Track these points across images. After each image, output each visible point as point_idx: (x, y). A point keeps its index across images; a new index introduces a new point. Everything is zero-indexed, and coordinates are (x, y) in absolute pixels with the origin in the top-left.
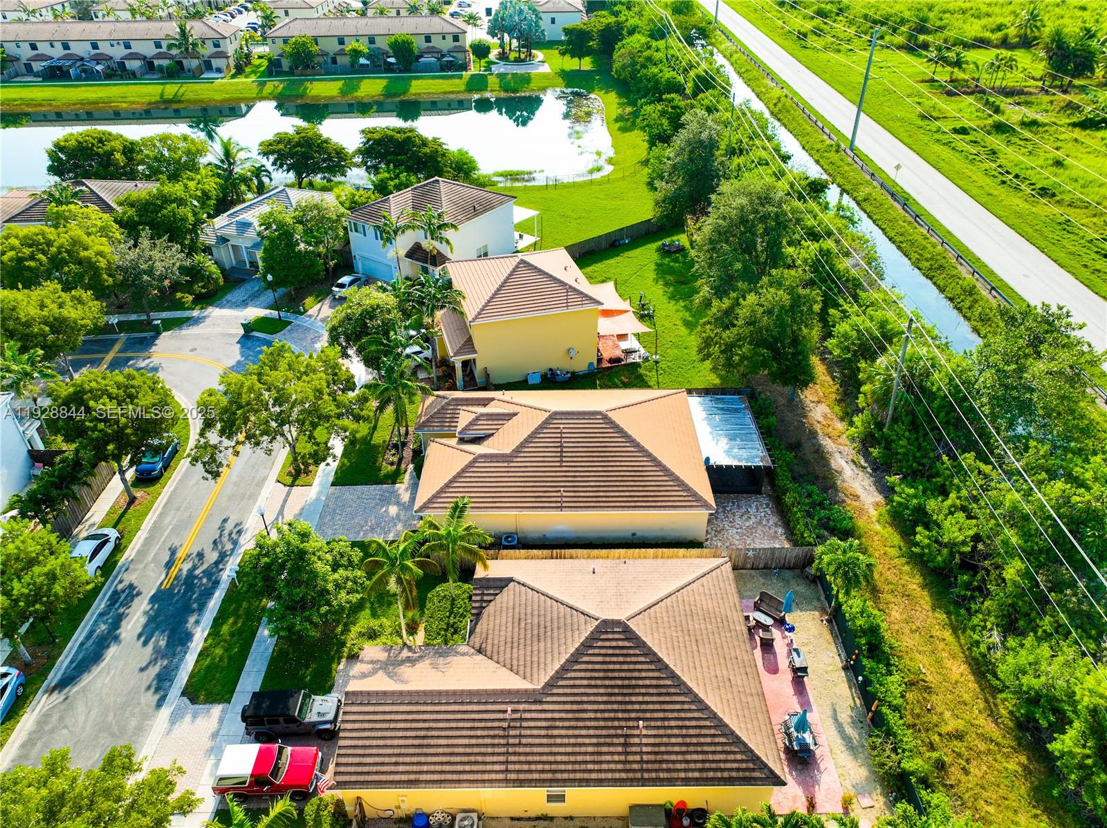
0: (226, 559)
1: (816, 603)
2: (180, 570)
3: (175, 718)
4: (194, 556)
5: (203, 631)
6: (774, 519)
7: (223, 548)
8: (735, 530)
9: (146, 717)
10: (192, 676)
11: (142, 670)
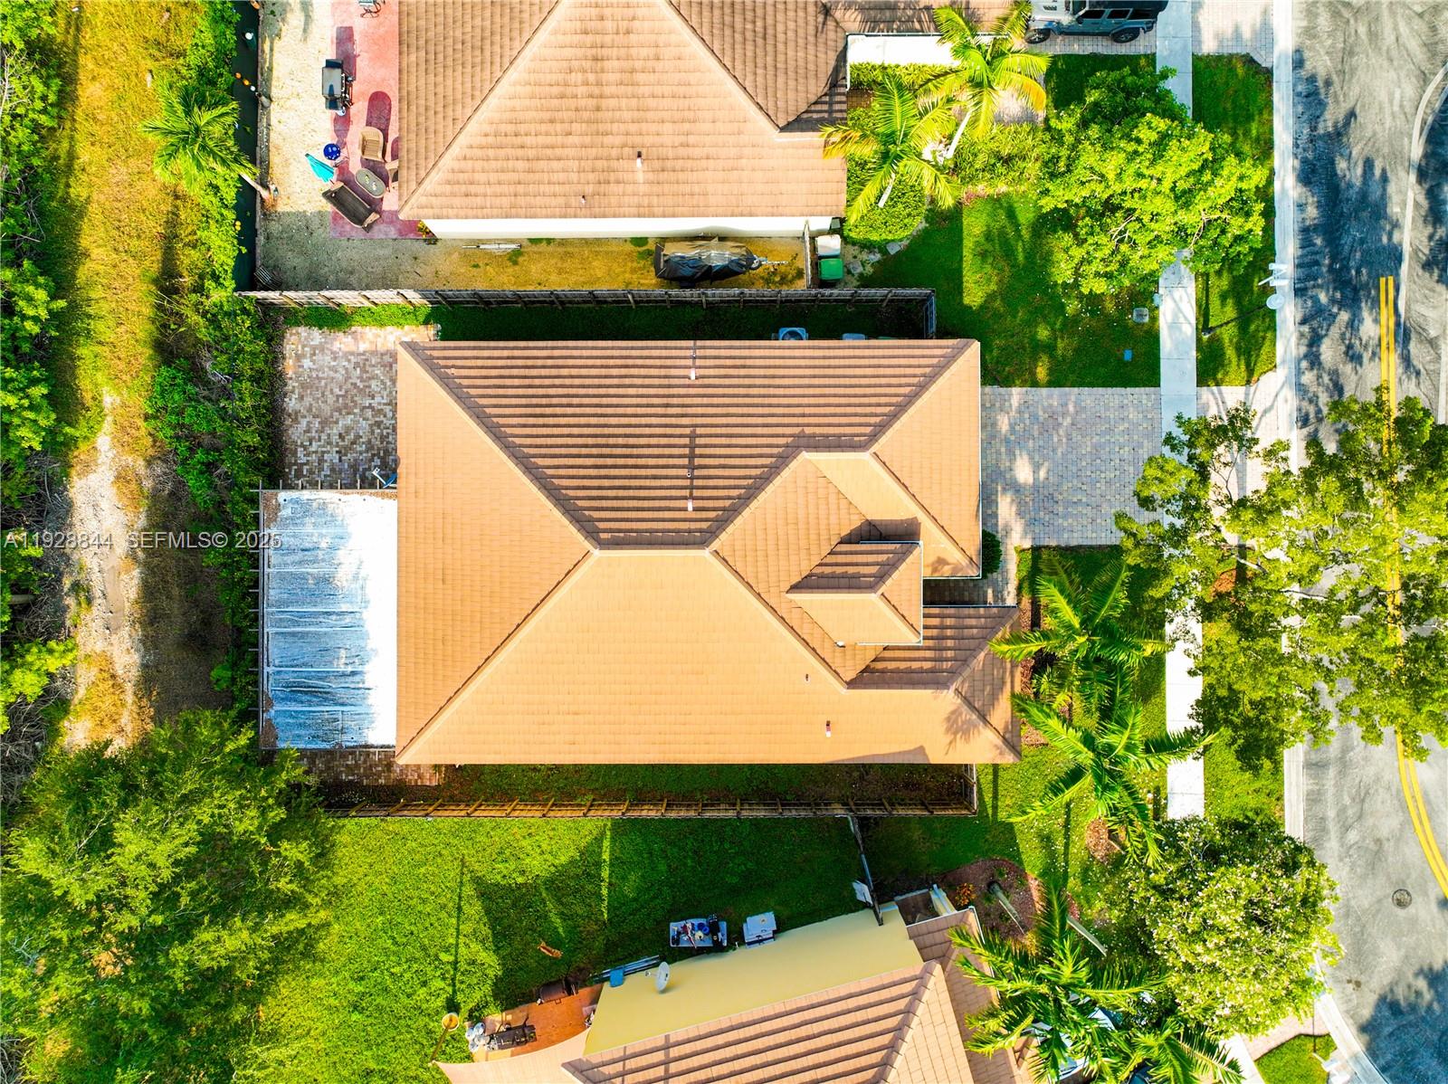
0: (1303, 350)
1: (275, 227)
2: (1376, 321)
3: (1265, 32)
4: (1366, 356)
5: (1283, 189)
6: (296, 432)
7: (1319, 377)
8: (374, 403)
9: (1310, 32)
10: (1269, 105)
11: (1352, 114)
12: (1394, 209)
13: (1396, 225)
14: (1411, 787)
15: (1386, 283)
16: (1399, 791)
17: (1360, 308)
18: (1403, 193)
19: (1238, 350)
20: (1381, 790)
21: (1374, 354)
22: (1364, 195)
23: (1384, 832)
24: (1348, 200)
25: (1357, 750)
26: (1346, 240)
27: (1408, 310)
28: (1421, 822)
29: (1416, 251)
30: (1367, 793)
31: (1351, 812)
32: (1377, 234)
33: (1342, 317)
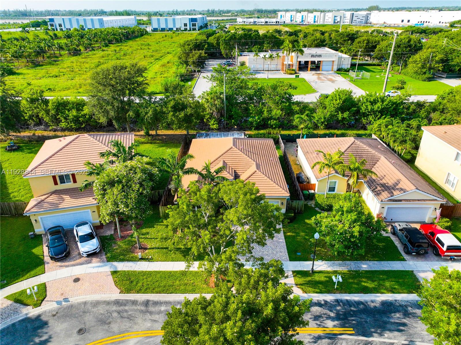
0: (315, 302)
5: (377, 297)
12: (387, 334)
14: (128, 336)
15: (351, 331)
16: (128, 331)
17: (337, 320)
18: (395, 338)
19: (309, 281)
20: (131, 324)
21: (319, 325)
22: (387, 323)
23: (112, 325)
24: (382, 317)
25: (150, 317)
26: (364, 316)
27: (344, 339)
28: (111, 340)
29: (371, 343)
30: (131, 320)
31: (125, 314)
32: (374, 328)
33: (332, 315)
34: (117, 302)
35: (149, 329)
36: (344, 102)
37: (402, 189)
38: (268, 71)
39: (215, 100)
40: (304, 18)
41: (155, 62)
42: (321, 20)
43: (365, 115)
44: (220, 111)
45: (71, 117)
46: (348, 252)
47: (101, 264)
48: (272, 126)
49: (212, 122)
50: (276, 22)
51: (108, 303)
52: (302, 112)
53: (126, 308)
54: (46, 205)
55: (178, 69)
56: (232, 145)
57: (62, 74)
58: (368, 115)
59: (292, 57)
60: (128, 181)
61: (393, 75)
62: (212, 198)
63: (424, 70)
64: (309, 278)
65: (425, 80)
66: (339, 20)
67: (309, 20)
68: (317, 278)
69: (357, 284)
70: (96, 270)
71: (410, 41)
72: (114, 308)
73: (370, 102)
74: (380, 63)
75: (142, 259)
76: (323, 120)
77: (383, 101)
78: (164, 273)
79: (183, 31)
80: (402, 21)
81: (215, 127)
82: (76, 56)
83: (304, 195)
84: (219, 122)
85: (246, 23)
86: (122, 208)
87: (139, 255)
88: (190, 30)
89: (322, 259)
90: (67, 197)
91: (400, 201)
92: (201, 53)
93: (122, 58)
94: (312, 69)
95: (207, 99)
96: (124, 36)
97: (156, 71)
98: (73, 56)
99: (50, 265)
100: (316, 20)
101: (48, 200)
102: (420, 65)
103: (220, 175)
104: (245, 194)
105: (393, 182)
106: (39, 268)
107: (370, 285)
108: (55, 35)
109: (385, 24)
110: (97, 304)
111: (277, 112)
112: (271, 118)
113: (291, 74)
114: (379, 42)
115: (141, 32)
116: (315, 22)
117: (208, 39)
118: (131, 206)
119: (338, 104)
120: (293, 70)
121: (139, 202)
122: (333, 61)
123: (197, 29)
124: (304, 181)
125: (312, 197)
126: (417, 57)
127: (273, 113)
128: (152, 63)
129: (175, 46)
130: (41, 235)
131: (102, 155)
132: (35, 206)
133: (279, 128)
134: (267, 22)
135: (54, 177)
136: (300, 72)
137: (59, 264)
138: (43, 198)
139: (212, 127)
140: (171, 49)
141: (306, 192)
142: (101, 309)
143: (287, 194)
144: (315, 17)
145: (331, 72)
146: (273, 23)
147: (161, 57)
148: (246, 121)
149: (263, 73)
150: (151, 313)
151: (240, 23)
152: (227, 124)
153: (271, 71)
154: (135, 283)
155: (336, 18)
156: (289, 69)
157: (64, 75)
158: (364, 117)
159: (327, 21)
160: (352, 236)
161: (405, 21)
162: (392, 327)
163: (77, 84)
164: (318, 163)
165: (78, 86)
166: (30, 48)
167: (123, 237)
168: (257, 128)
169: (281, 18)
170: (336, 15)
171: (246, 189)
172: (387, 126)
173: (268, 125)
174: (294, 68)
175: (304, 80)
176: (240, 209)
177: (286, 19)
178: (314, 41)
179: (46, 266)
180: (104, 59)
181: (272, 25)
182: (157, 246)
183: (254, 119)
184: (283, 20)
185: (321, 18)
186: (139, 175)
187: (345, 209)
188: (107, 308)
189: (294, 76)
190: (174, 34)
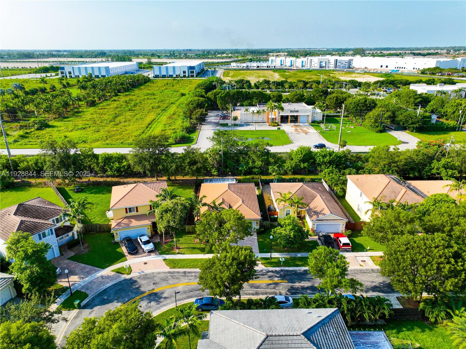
0: (270, 271)
2: (278, 280)
12: (303, 282)
13: (299, 283)
15: (286, 281)
17: (280, 278)
18: (306, 284)
19: (269, 262)
20: (178, 281)
21: (271, 280)
22: (304, 278)
23: (169, 281)
24: (302, 276)
25: (187, 278)
26: (294, 276)
27: (282, 285)
29: (294, 286)
30: (178, 279)
31: (175, 277)
32: (297, 280)
33: (278, 276)
34: (169, 272)
35: (187, 282)
36: (304, 156)
37: (324, 214)
38: (256, 123)
39: (215, 156)
40: (293, 63)
41: (162, 113)
42: (308, 65)
43: (319, 165)
44: (219, 163)
45: (115, 167)
46: (288, 246)
47: (157, 256)
48: (255, 173)
49: (214, 170)
50: (267, 67)
51: (165, 273)
52: (276, 162)
53: (175, 274)
54: (122, 225)
55: (183, 122)
56: (227, 188)
57: (88, 126)
58: (321, 165)
59: (275, 112)
60: (174, 210)
61: (355, 126)
62: (218, 217)
63: (377, 124)
64: (269, 261)
65: (377, 132)
66: (324, 65)
67: (297, 64)
68: (273, 260)
69: (293, 263)
70: (154, 259)
71: (366, 101)
72: (168, 275)
73: (322, 156)
74: (348, 115)
75: (178, 253)
76: (290, 169)
77: (330, 156)
78: (192, 259)
79: (182, 77)
80: (382, 66)
81: (215, 173)
82: (92, 106)
83: (270, 218)
84: (218, 170)
85: (239, 68)
86: (172, 224)
87: (177, 251)
88: (189, 77)
89: (277, 252)
90: (133, 220)
91: (323, 220)
92: (202, 111)
93: (133, 109)
94: (292, 122)
95: (210, 155)
96: (130, 85)
97: (165, 123)
98: (90, 107)
99: (129, 257)
100: (304, 65)
101: (123, 222)
102: (373, 120)
103: (221, 206)
104: (234, 215)
105: (320, 210)
106: (123, 258)
107: (300, 263)
108: (68, 84)
109: (365, 70)
110: (159, 273)
111: (258, 163)
112: (255, 167)
113: (274, 126)
114: (346, 98)
115: (144, 79)
116: (302, 66)
117: (206, 94)
118: (176, 222)
119: (300, 158)
120: (276, 123)
121: (180, 221)
122: (308, 115)
123: (195, 76)
124: (272, 210)
125: (276, 220)
126: (371, 114)
127: (256, 164)
128: (159, 114)
129: (177, 95)
130: (118, 242)
131: (157, 196)
132: (117, 225)
133: (259, 175)
134: (258, 67)
135: (126, 209)
136: (282, 124)
137: (133, 256)
138: (120, 221)
139: (213, 173)
140: (174, 99)
141: (272, 217)
142: (162, 275)
143: (259, 217)
144: (303, 62)
145: (306, 124)
146: (265, 68)
147: (167, 108)
148: (237, 169)
149: (252, 125)
150: (188, 276)
151: (234, 68)
152: (224, 171)
153: (258, 123)
154: (177, 264)
155: (322, 64)
156: (273, 122)
157: (90, 127)
158: (319, 166)
159: (314, 66)
160: (290, 237)
161: (384, 67)
162: (306, 280)
163: (104, 136)
164: (278, 199)
165: (105, 138)
166: (57, 103)
167: (165, 243)
168: (245, 174)
169: (272, 63)
170: (321, 61)
171: (235, 213)
172: (329, 174)
173: (252, 172)
174: (277, 121)
175: (284, 132)
176: (232, 222)
177: (277, 63)
178: (295, 96)
179: (127, 257)
180: (118, 110)
181: (263, 69)
182: (186, 247)
183: (243, 168)
184: (274, 64)
185: (309, 63)
186: (180, 207)
187: (287, 224)
188: (165, 274)
189: (276, 128)
190: (175, 81)
